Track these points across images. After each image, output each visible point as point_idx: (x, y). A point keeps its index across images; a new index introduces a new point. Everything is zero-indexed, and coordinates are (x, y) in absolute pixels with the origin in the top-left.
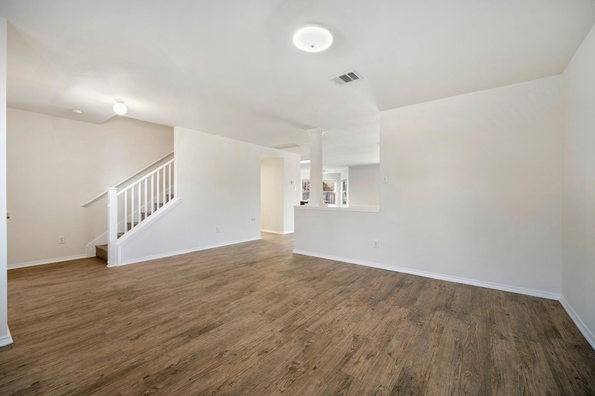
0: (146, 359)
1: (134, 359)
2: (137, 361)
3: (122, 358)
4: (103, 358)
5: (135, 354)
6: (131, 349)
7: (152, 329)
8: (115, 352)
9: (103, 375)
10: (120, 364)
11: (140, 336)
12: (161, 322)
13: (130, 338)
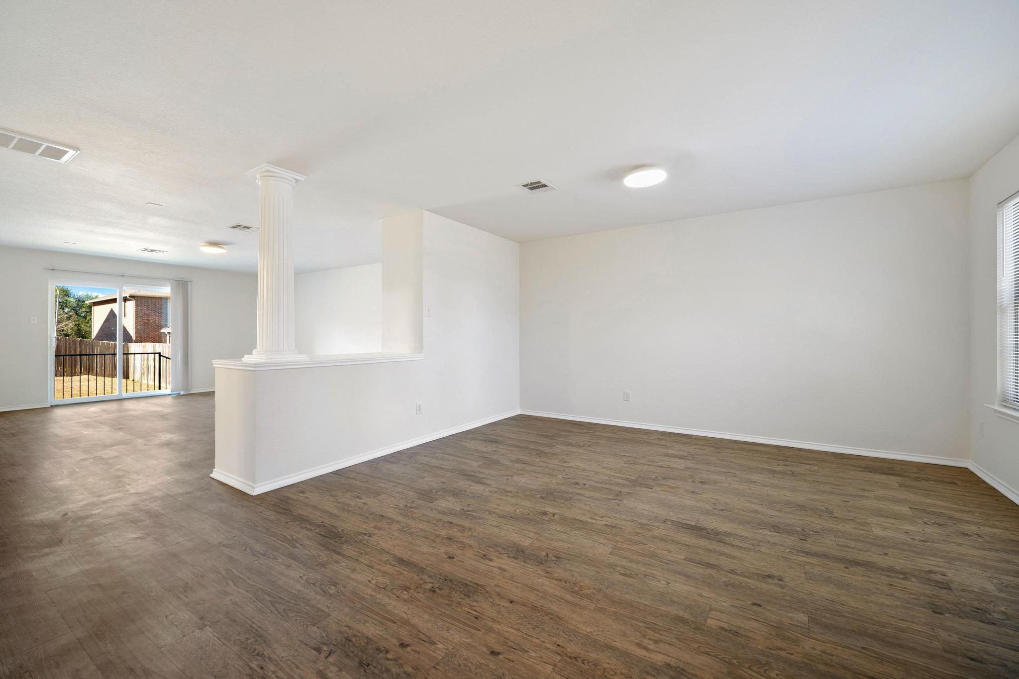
0: (788, 551)
1: (799, 559)
2: (798, 555)
3: (813, 569)
4: (836, 584)
5: (794, 562)
6: (793, 570)
7: (739, 572)
8: (815, 580)
9: (845, 567)
10: (819, 565)
11: (765, 575)
12: (715, 571)
13: (780, 582)
